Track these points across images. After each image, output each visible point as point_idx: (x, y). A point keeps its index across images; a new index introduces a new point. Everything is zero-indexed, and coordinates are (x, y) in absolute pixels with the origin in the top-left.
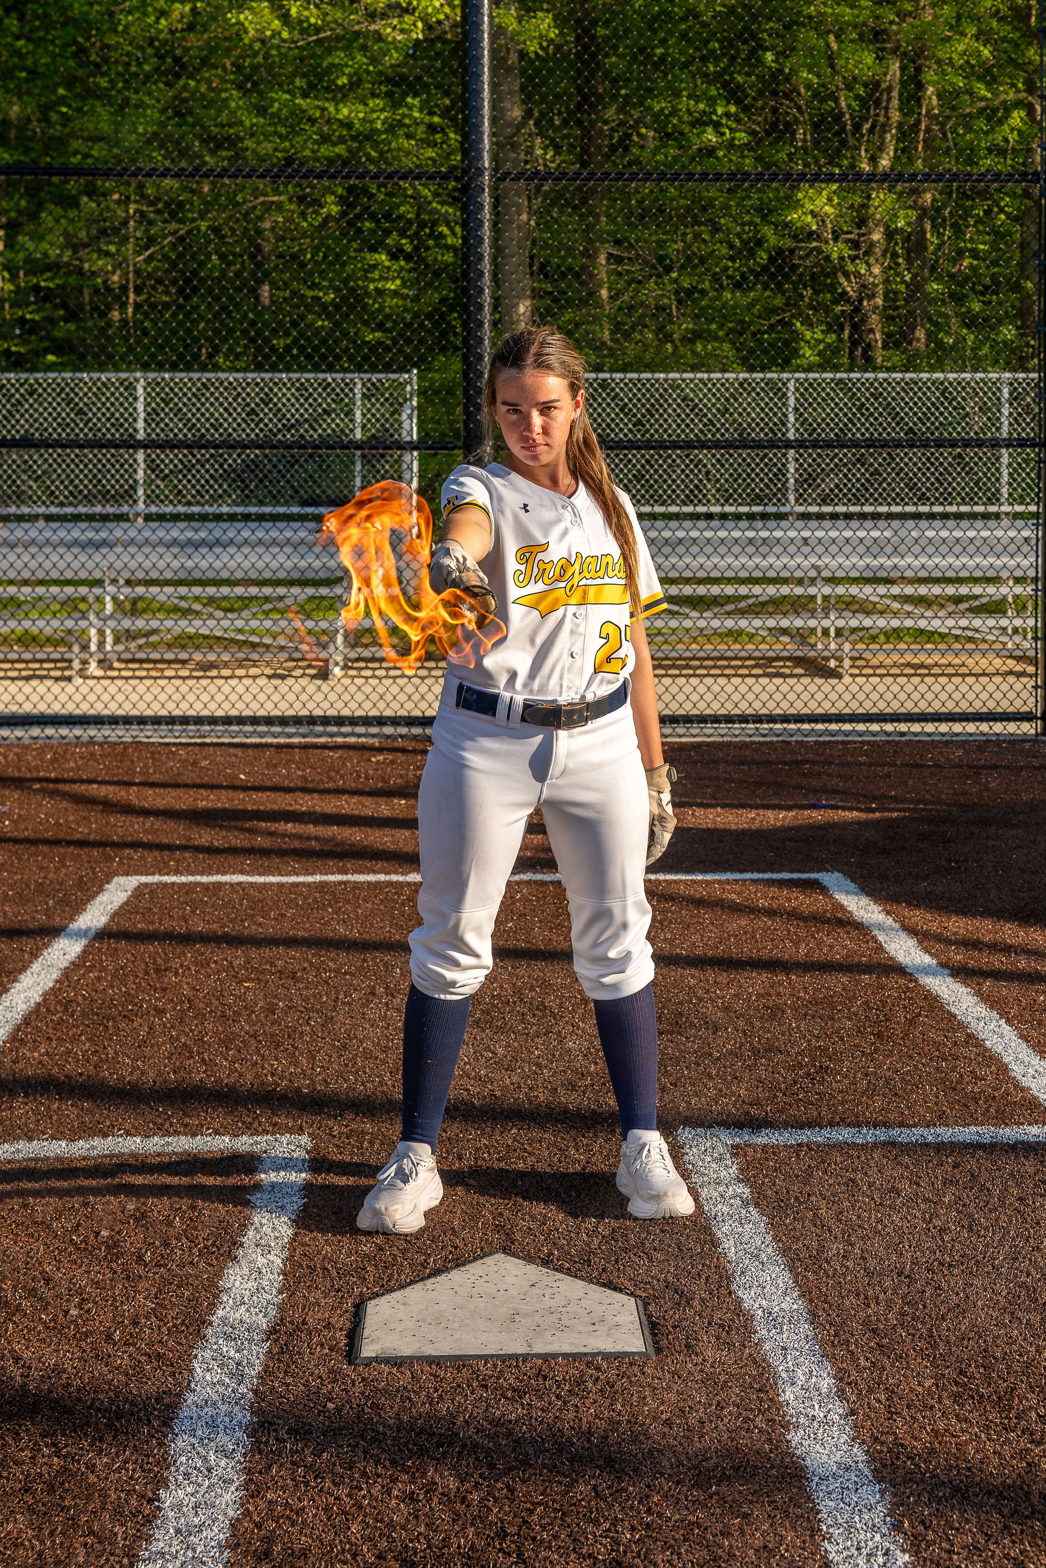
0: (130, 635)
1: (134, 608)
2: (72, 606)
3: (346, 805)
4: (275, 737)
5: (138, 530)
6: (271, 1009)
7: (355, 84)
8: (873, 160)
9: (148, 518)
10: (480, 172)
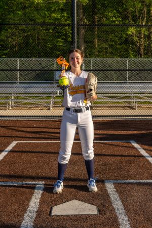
0: (17, 103)
1: (17, 98)
2: (7, 98)
3: (52, 130)
4: (41, 119)
5: (18, 85)
6: (39, 162)
7: (55, 10)
8: (142, 23)
9: (20, 83)
10: (75, 24)
